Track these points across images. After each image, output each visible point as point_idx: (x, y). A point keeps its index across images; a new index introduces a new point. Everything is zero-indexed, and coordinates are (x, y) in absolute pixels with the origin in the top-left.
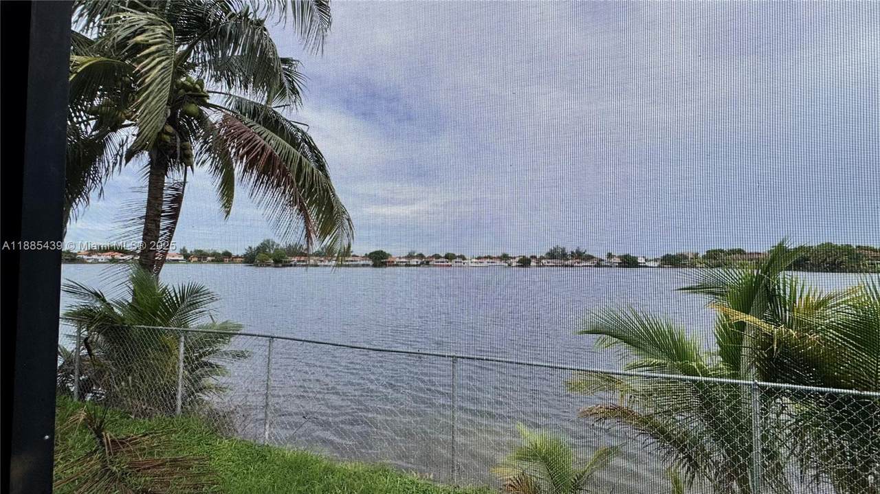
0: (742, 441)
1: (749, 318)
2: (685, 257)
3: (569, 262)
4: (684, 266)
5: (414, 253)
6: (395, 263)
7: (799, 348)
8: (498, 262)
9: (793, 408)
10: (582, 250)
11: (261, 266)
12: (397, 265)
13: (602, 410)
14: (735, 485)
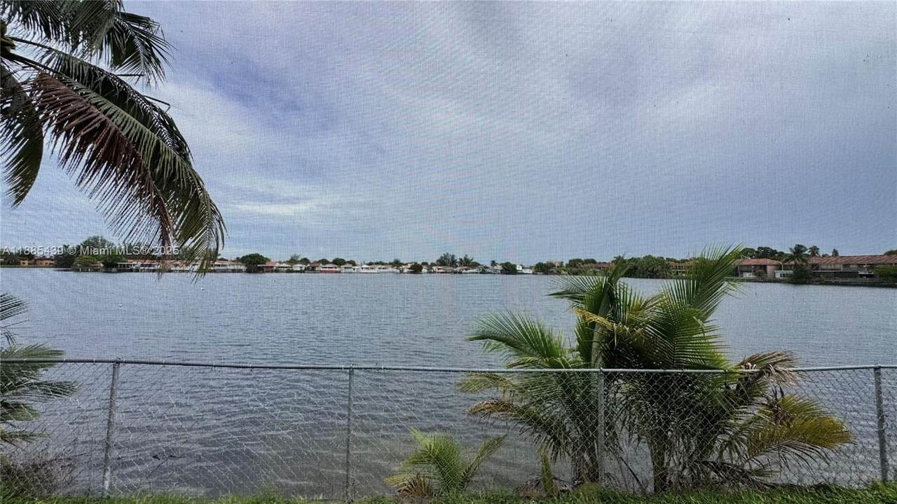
0: (591, 419)
1: (598, 319)
2: (552, 265)
3: (458, 269)
4: (552, 273)
5: (298, 257)
6: (275, 268)
7: (630, 340)
8: (390, 269)
9: (625, 387)
10: (469, 257)
11: (82, 271)
12: (277, 271)
13: (487, 406)
14: (585, 455)
